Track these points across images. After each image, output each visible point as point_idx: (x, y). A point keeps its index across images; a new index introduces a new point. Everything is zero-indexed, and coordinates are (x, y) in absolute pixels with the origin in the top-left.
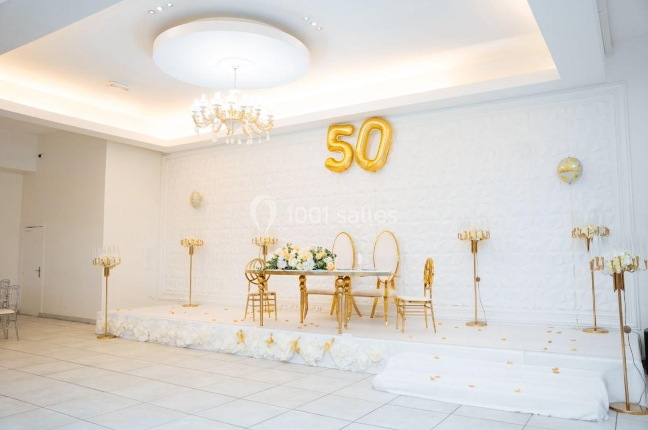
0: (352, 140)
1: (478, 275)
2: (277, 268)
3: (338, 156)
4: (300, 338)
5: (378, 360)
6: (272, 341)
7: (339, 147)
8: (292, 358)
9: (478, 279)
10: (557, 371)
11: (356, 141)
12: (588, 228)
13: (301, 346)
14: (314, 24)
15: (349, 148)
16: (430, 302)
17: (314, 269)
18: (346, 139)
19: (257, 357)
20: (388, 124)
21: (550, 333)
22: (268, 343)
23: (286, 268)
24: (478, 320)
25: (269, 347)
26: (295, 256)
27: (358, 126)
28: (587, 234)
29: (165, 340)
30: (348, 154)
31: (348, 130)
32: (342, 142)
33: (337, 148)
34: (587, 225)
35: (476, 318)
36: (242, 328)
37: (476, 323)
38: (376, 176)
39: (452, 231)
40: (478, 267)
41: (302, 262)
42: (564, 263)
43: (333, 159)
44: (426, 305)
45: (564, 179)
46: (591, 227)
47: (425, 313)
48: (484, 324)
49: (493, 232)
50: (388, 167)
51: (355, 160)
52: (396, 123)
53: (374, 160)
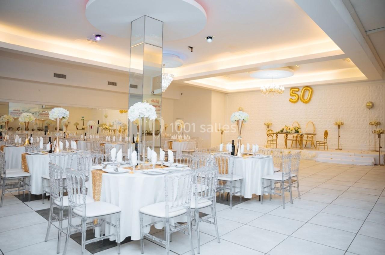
0: (299, 93)
1: (340, 135)
2: (283, 132)
3: (294, 98)
4: (291, 151)
9: (339, 137)
10: (363, 157)
11: (300, 93)
14: (298, 66)
17: (295, 132)
20: (311, 88)
23: (286, 132)
26: (289, 129)
27: (301, 89)
28: (374, 124)
30: (297, 97)
31: (297, 90)
32: (295, 93)
33: (293, 95)
37: (339, 149)
38: (307, 105)
39: (333, 122)
40: (340, 133)
41: (292, 130)
42: (367, 132)
43: (292, 99)
44: (325, 143)
45: (368, 108)
46: (375, 122)
47: (324, 145)
48: (341, 150)
49: (345, 123)
50: (311, 102)
51: (299, 99)
52: (314, 88)
53: (306, 100)
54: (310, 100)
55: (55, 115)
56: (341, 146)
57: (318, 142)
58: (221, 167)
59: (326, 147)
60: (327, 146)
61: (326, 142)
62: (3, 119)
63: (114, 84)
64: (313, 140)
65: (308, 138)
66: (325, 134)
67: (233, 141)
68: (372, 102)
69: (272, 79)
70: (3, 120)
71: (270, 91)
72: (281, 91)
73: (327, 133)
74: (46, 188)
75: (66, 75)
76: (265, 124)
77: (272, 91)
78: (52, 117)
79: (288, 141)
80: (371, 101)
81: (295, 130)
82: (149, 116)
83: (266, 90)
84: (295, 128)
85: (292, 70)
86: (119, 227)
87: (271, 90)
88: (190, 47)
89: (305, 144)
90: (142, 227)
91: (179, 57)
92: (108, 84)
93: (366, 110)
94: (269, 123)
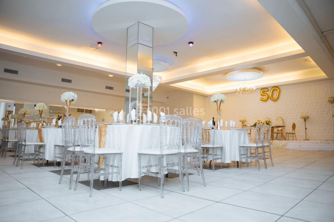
1: (306, 127)
2: (256, 126)
3: (264, 97)
7: (264, 95)
9: (306, 129)
11: (269, 93)
14: (266, 68)
17: (266, 125)
20: (279, 88)
27: (270, 89)
30: (267, 96)
31: (267, 90)
32: (265, 93)
37: (306, 140)
38: (276, 102)
39: (299, 116)
40: (306, 125)
41: (263, 124)
42: (331, 124)
43: (262, 98)
44: (293, 134)
45: (330, 102)
47: (293, 136)
48: (308, 140)
49: (310, 116)
50: (279, 100)
51: (269, 98)
52: (281, 88)
53: (275, 98)
54: (278, 98)
55: (66, 97)
56: (308, 137)
57: (287, 133)
58: (204, 138)
59: (294, 138)
60: (295, 136)
61: (295, 133)
62: (21, 111)
63: (111, 88)
64: (283, 132)
65: (279, 131)
66: (293, 126)
67: (213, 118)
69: (245, 81)
70: (21, 113)
71: (243, 91)
72: (253, 90)
73: (295, 125)
74: (57, 155)
75: (71, 80)
76: (240, 121)
77: (245, 91)
78: (63, 99)
80: (332, 96)
82: (145, 83)
83: (240, 89)
84: (266, 122)
85: (262, 72)
86: (121, 167)
87: (244, 89)
88: (175, 52)
89: (276, 136)
90: (140, 167)
91: (165, 62)
92: (106, 88)
93: (328, 104)
94: (244, 119)
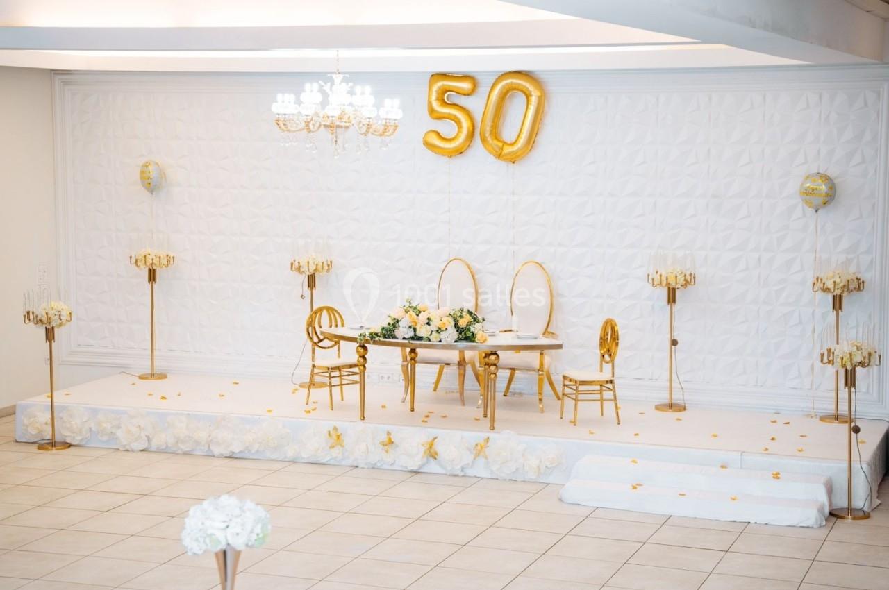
0: (471, 103)
1: (676, 336)
2: (394, 337)
3: (447, 129)
4: (435, 438)
5: (554, 465)
6: (391, 442)
7: (449, 114)
8: (423, 466)
9: (674, 343)
10: (778, 476)
11: (481, 107)
12: (835, 282)
13: (439, 448)
15: (467, 117)
16: (611, 382)
17: (455, 341)
18: (462, 101)
19: (366, 467)
20: (539, 86)
21: (774, 424)
22: (384, 445)
23: (412, 338)
24: (673, 401)
25: (387, 452)
26: (427, 321)
27: (485, 82)
28: (832, 290)
29: (184, 448)
30: (466, 124)
31: (466, 86)
32: (454, 105)
33: (446, 115)
34: (833, 277)
35: (671, 398)
36: (338, 424)
37: (670, 407)
38: (517, 168)
40: (676, 325)
41: (439, 331)
43: (437, 133)
44: (605, 387)
46: (838, 280)
47: (601, 401)
48: (681, 407)
50: (538, 154)
51: (478, 138)
52: (553, 87)
53: (512, 144)
54: (531, 141)
56: (682, 389)
57: (570, 379)
66: (603, 341)
68: (829, 173)
79: (419, 367)
80: (822, 170)
81: (456, 325)
93: (798, 214)
94: (319, 260)
